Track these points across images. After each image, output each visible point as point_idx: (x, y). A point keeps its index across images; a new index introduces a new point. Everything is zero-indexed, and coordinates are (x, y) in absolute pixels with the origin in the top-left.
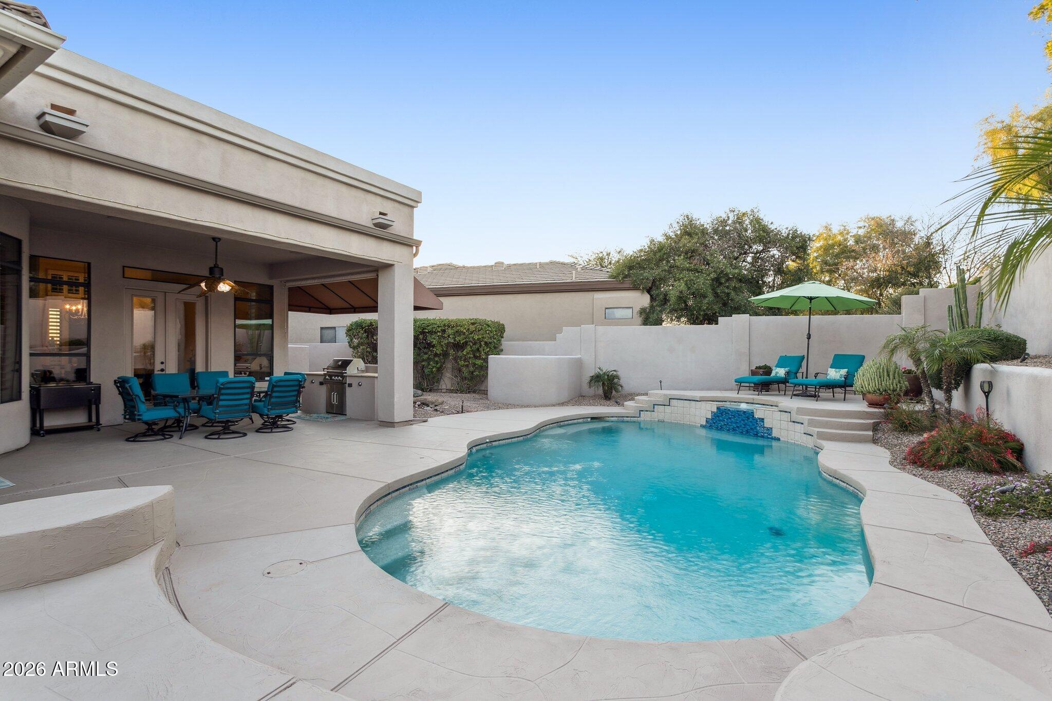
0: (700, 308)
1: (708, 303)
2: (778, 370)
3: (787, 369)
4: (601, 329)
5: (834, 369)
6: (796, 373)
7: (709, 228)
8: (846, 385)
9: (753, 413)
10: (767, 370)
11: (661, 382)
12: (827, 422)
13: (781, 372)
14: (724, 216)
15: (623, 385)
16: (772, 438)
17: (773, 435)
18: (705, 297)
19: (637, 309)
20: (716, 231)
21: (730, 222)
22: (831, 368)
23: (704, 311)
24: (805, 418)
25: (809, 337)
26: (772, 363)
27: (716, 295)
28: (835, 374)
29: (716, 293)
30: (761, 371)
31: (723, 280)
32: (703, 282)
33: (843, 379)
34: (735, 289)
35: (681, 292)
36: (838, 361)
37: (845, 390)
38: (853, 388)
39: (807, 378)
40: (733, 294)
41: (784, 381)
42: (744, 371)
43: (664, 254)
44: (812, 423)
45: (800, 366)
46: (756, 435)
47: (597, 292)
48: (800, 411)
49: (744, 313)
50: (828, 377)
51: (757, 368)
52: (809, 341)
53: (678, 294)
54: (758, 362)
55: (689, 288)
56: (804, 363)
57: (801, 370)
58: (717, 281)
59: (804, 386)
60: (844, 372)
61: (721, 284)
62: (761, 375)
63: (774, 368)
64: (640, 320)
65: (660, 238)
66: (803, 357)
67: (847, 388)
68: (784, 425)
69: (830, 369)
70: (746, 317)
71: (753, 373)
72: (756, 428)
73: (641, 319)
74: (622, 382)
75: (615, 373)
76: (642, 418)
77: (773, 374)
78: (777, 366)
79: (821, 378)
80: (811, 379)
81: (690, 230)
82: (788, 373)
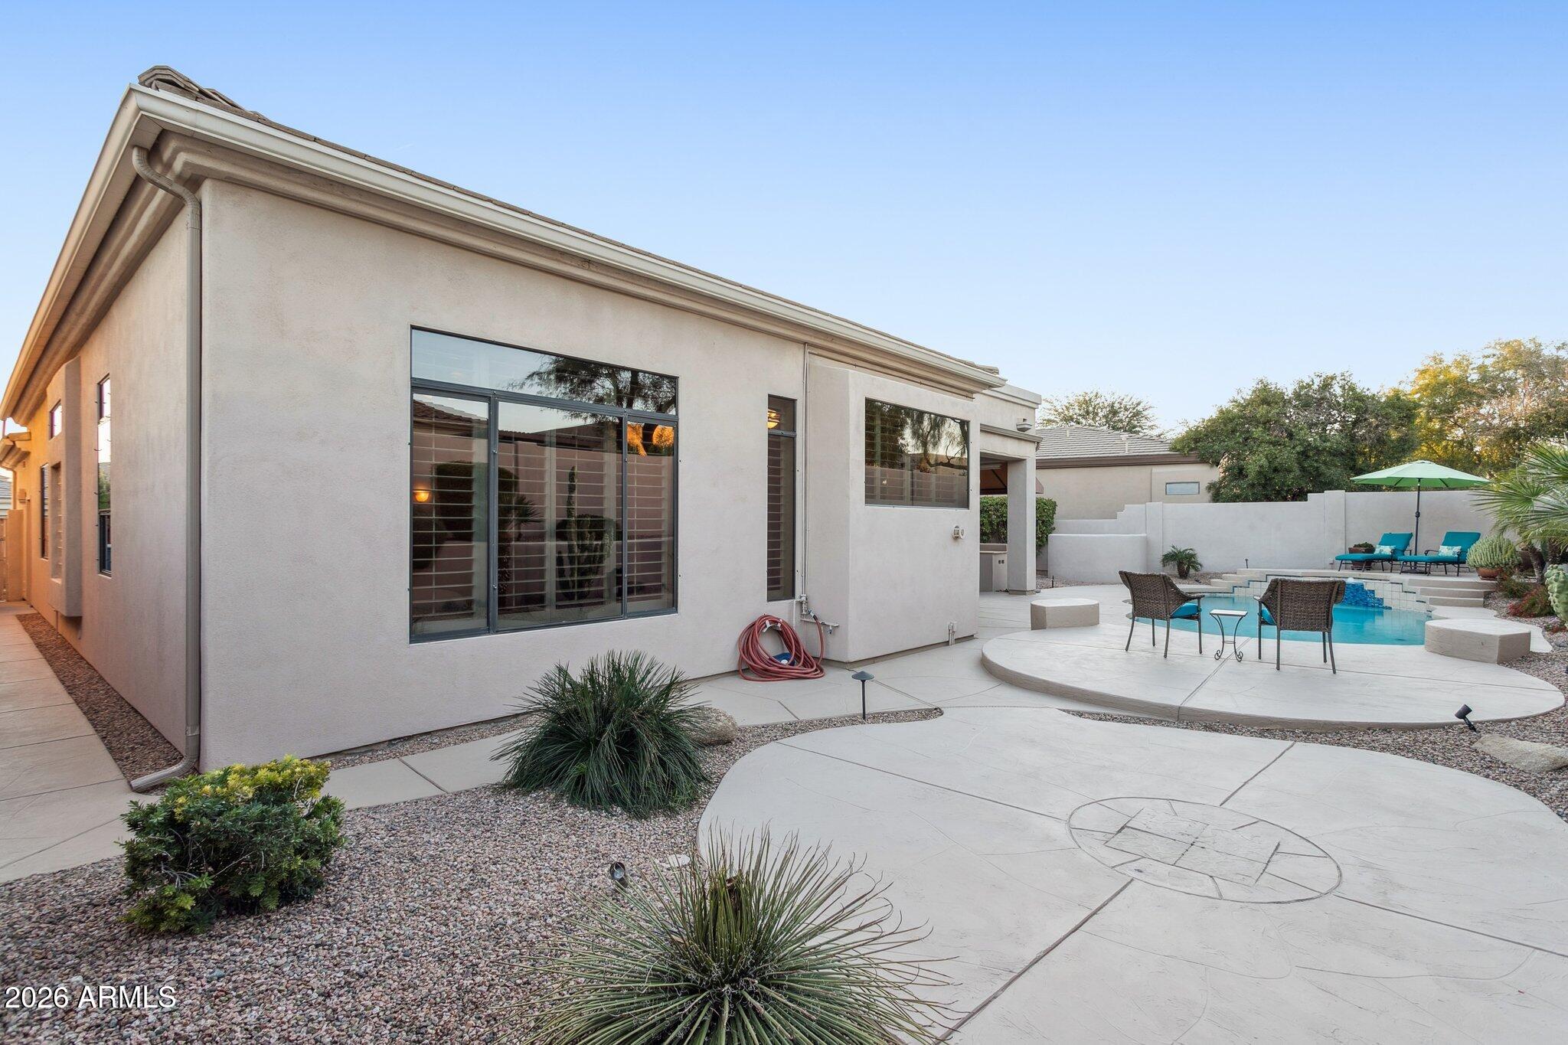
0: (1283, 483)
1: (1293, 478)
2: (1382, 547)
3: (1393, 547)
4: (1169, 506)
5: (1446, 547)
6: (1403, 551)
7: (1289, 393)
8: (1459, 561)
9: (1363, 585)
10: (1370, 549)
11: (1247, 560)
12: (1439, 591)
13: (1387, 550)
14: (1307, 380)
15: (1202, 563)
16: (1383, 608)
17: (1384, 605)
18: (1289, 471)
19: (1204, 485)
20: (1297, 395)
21: (1315, 387)
22: (1443, 545)
23: (1288, 486)
24: (1418, 589)
25: (1418, 515)
26: (1373, 540)
27: (1303, 469)
28: (1446, 551)
29: (1303, 467)
30: (1363, 549)
31: (1311, 454)
32: (1287, 456)
33: (1457, 556)
34: (1325, 463)
35: (1261, 467)
36: (1451, 539)
37: (1459, 567)
38: (1466, 565)
39: (1416, 554)
40: (1323, 467)
41: (1391, 559)
42: (1340, 549)
43: (1237, 424)
44: (1423, 592)
45: (1408, 544)
46: (1366, 605)
47: (1156, 466)
48: (1411, 582)
49: (1336, 488)
50: (1440, 554)
51: (1355, 546)
52: (1417, 520)
53: (1257, 469)
54: (1356, 540)
55: (1270, 462)
56: (1413, 541)
57: (1408, 548)
58: (1304, 454)
59: (1413, 564)
60: (1457, 549)
61: (1308, 457)
62: (1363, 553)
63: (1377, 546)
64: (1208, 496)
65: (1226, 405)
66: (1411, 535)
67: (1461, 565)
68: (1396, 595)
69: (1441, 547)
70: (1340, 494)
71: (1351, 551)
72: (1366, 599)
73: (1210, 494)
74: (1199, 560)
75: (1191, 552)
76: (1235, 594)
77: (1377, 552)
78: (1381, 544)
79: (1431, 555)
80: (1421, 555)
81: (1266, 397)
82: (1394, 551)
